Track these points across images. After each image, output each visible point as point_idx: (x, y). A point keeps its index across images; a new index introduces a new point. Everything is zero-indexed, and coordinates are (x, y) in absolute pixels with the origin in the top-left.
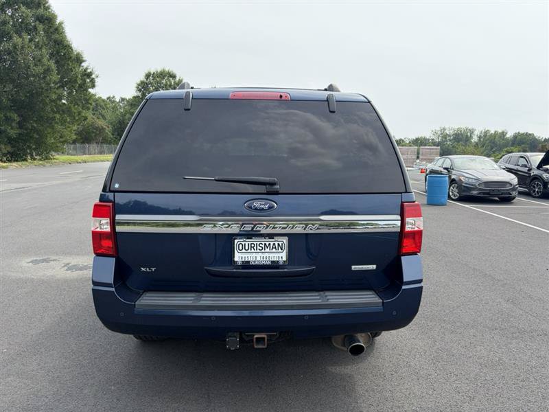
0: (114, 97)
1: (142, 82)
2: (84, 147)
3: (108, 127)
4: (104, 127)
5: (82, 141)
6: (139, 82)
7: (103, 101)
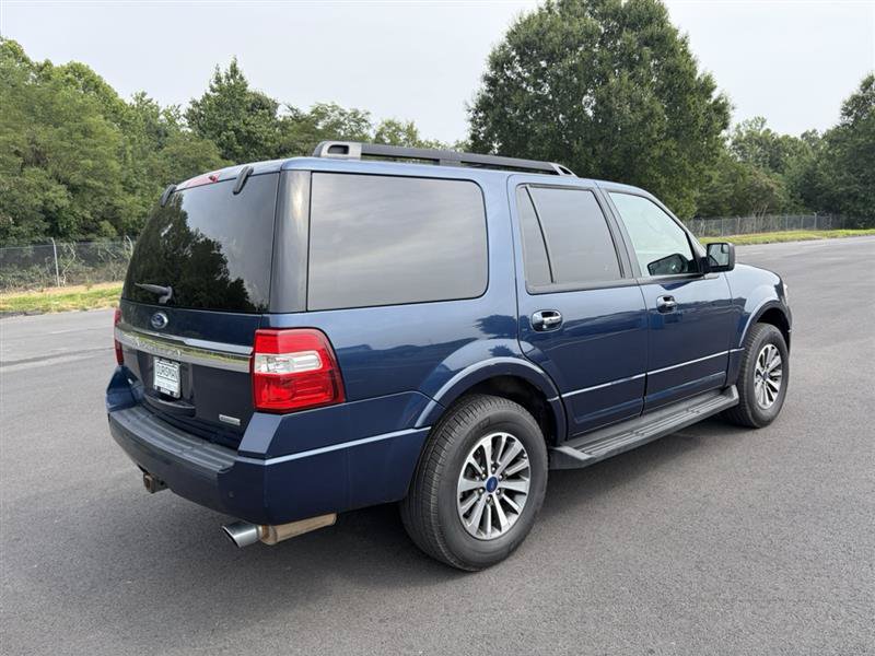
0: (814, 131)
1: (855, 99)
2: (734, 223)
3: (779, 186)
4: (772, 186)
5: (731, 212)
6: (848, 98)
7: (794, 141)
